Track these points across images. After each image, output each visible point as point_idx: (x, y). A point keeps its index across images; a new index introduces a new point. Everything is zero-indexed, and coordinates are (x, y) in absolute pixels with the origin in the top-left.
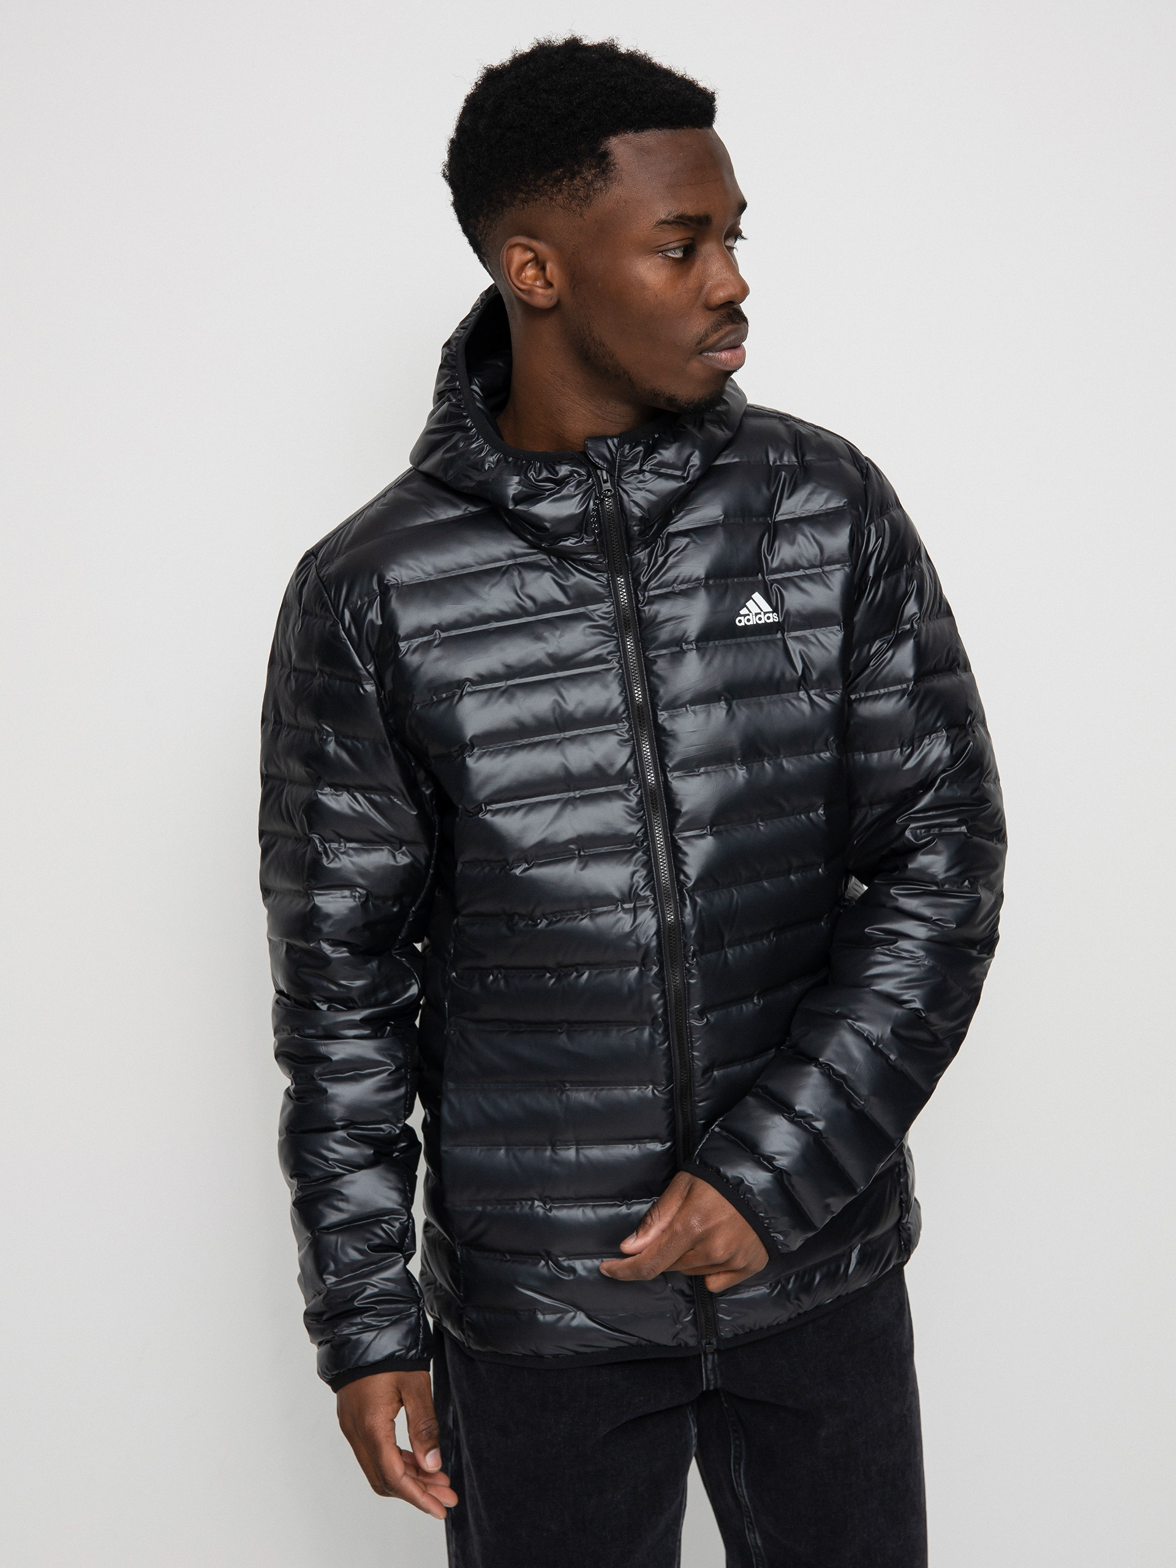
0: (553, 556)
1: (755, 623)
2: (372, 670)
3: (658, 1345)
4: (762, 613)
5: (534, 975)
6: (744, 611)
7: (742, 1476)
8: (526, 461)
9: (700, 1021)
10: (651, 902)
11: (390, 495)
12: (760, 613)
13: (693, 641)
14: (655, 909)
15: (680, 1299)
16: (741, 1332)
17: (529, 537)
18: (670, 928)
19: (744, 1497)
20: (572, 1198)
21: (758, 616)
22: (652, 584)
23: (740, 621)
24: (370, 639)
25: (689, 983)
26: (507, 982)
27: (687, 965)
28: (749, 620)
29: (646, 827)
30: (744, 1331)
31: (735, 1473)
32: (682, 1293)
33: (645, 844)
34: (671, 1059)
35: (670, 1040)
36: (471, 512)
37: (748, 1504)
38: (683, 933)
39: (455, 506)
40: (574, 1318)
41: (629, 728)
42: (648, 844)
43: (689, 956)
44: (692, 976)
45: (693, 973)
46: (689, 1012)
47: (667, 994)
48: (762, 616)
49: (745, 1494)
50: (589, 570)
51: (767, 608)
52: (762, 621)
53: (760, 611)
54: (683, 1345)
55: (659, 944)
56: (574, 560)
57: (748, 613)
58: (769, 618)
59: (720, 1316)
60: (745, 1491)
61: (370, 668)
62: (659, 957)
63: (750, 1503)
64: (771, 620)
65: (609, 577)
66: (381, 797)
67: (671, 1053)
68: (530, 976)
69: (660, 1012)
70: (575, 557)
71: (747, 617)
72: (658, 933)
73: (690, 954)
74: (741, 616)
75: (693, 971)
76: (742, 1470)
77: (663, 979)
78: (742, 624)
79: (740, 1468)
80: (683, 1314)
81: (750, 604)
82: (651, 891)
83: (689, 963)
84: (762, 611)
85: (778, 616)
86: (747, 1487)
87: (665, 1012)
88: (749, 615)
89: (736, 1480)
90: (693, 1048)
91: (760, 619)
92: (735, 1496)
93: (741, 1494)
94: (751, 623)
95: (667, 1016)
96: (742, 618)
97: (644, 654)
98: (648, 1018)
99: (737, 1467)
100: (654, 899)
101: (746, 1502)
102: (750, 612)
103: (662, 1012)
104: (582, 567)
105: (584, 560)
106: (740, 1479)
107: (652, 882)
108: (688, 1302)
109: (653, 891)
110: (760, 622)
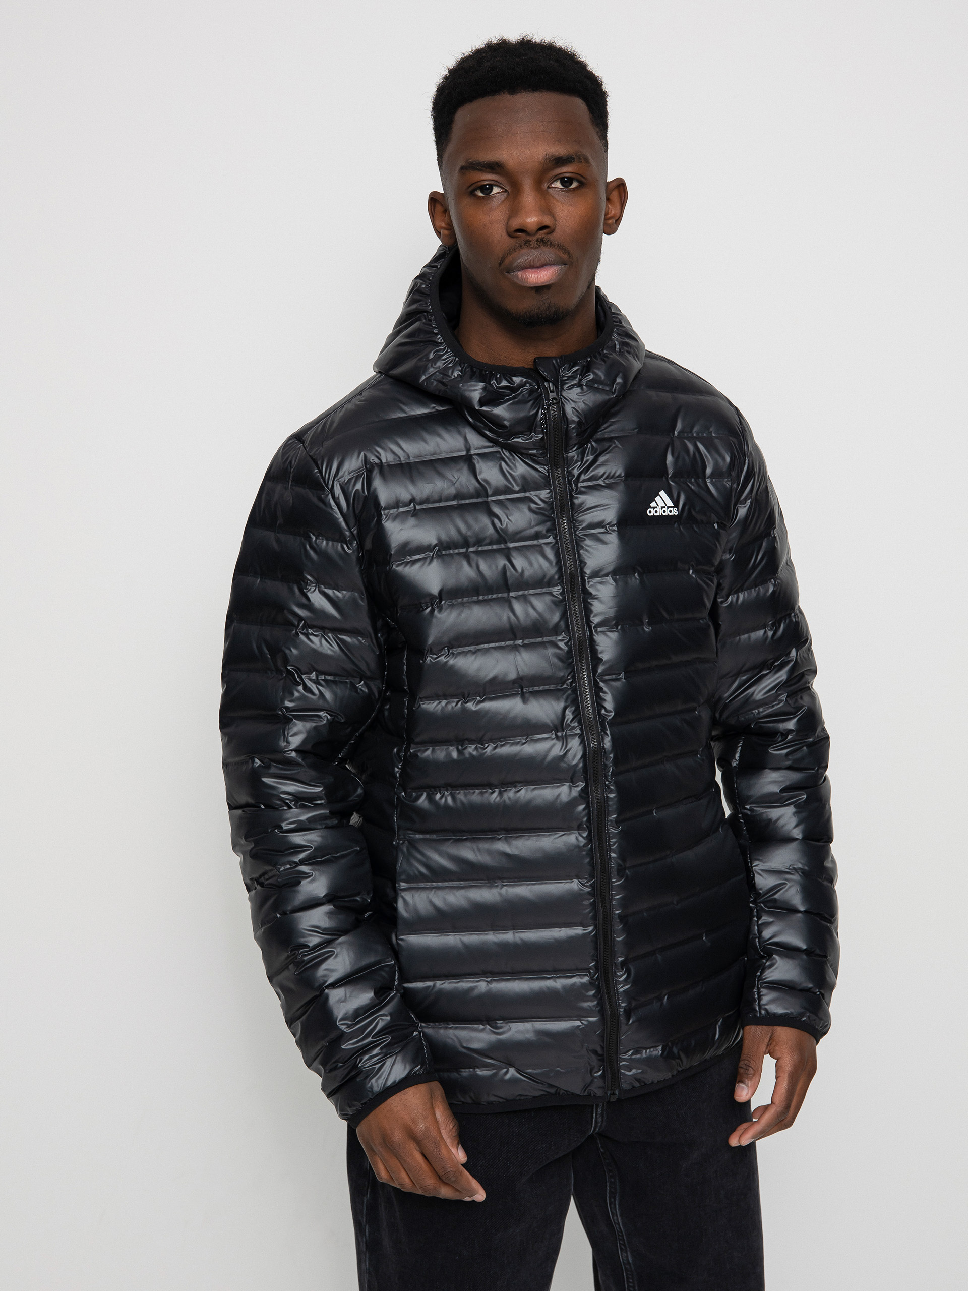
0: (505, 449)
1: (661, 514)
2: (355, 532)
3: (573, 1094)
4: (666, 507)
5: (477, 791)
6: (653, 504)
7: (617, 1207)
8: (488, 371)
9: (615, 827)
10: (578, 731)
11: (365, 394)
12: (665, 507)
13: (615, 524)
14: (581, 736)
15: (594, 1057)
16: (637, 1085)
17: (488, 433)
18: (594, 753)
19: (619, 1224)
20: (510, 973)
21: (664, 509)
22: (583, 477)
23: (650, 512)
24: (356, 506)
25: (607, 797)
26: (454, 798)
27: (607, 783)
28: (656, 512)
29: (575, 671)
30: (640, 1084)
31: (610, 1205)
32: (595, 1052)
33: (574, 685)
34: (593, 859)
35: (592, 843)
36: (437, 411)
37: (622, 1229)
38: (604, 756)
39: (424, 405)
40: (507, 1072)
41: (562, 591)
42: (576, 686)
43: (608, 775)
44: (611, 792)
45: (611, 789)
46: (607, 820)
47: (591, 805)
48: (666, 509)
49: (620, 1221)
50: (533, 463)
51: (670, 503)
52: (666, 514)
53: (665, 506)
54: (592, 1095)
55: (585, 765)
56: (522, 454)
57: (656, 506)
58: (670, 511)
59: (623, 1071)
60: (619, 1219)
61: (354, 531)
62: (585, 775)
63: (624, 1228)
64: (672, 514)
65: (549, 469)
66: (351, 639)
67: (593, 854)
68: (474, 792)
69: (585, 819)
70: (524, 451)
71: (655, 509)
72: (584, 756)
73: (610, 774)
74: (651, 508)
75: (612, 787)
76: (617, 1202)
77: (588, 794)
78: (652, 514)
79: (615, 1201)
80: (595, 1070)
81: (658, 499)
82: (578, 723)
83: (608, 781)
84: (666, 505)
85: (678, 511)
86: (621, 1215)
87: (589, 820)
88: (656, 508)
89: (611, 1211)
90: (610, 850)
91: (664, 512)
92: (610, 1225)
93: (616, 1221)
94: (658, 514)
95: (590, 823)
96: (652, 510)
97: (575, 532)
98: (575, 824)
99: (613, 1200)
100: (581, 729)
101: (620, 1228)
102: (658, 505)
103: (586, 820)
104: (528, 460)
105: (531, 455)
106: (616, 1210)
107: (579, 716)
108: (600, 1060)
109: (580, 722)
110: (664, 514)
